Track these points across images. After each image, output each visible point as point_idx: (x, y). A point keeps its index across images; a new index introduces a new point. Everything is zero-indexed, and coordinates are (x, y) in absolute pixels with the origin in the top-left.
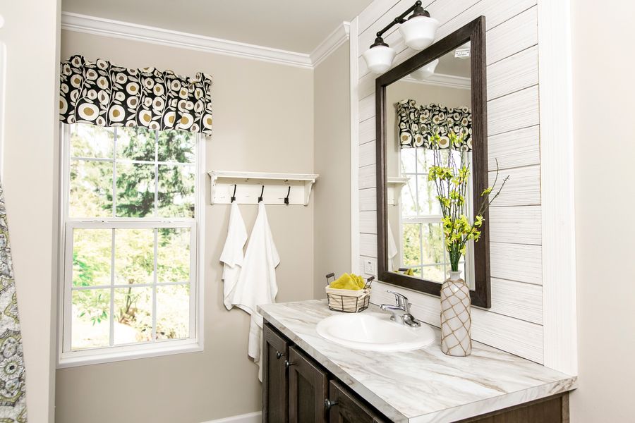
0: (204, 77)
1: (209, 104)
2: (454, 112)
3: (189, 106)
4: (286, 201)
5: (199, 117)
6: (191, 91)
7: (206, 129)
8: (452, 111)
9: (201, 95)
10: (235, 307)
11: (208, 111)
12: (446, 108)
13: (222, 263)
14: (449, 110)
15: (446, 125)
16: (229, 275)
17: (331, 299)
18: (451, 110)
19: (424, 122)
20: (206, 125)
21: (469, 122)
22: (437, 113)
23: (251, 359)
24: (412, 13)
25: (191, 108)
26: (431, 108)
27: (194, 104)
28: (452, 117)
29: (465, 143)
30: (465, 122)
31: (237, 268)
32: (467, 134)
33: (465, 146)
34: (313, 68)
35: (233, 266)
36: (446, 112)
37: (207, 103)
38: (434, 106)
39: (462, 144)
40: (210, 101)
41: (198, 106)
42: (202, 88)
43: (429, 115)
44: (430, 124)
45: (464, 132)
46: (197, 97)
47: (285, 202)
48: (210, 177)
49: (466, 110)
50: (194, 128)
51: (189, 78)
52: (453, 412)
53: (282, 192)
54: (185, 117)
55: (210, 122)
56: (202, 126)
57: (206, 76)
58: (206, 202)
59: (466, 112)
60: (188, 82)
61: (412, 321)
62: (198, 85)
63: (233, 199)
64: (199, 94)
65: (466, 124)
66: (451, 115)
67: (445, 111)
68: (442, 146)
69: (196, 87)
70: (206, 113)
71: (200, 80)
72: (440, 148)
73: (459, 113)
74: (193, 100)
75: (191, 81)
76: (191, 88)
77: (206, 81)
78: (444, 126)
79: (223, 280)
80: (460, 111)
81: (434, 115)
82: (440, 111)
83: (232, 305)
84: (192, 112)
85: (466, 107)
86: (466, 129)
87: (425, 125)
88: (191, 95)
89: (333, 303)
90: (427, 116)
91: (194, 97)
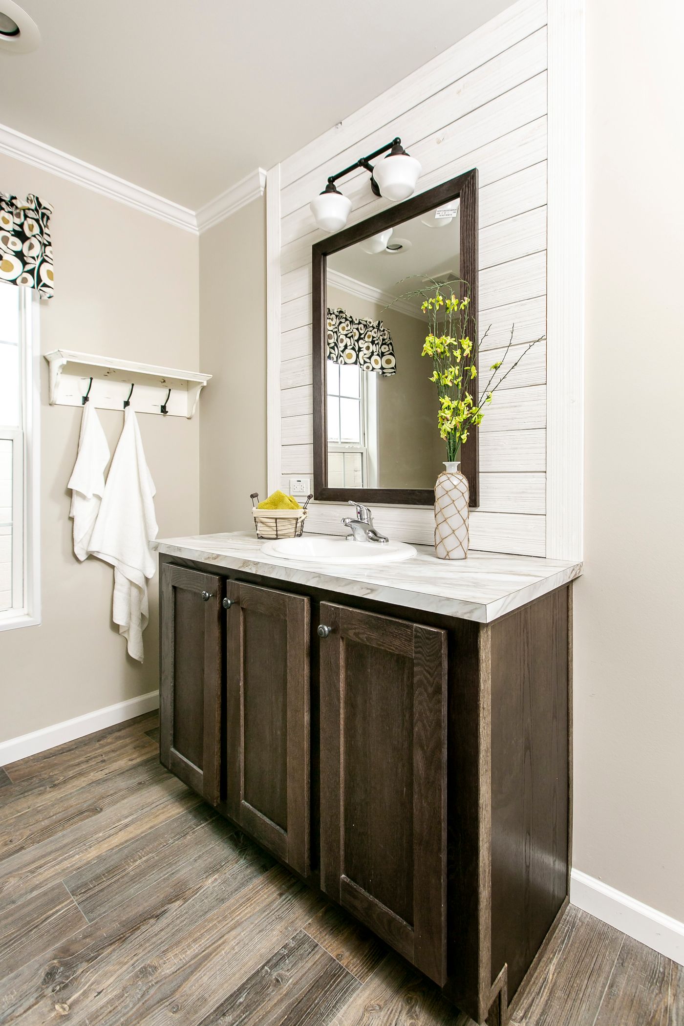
0: (39, 204)
1: (48, 248)
2: (360, 323)
3: (14, 244)
4: (164, 409)
5: (33, 264)
6: (18, 221)
7: (45, 285)
8: (357, 322)
9: (36, 230)
10: (91, 557)
11: (46, 258)
12: (351, 317)
13: (70, 493)
14: (354, 320)
15: (352, 336)
16: (82, 510)
17: (259, 525)
18: (356, 320)
19: (331, 328)
20: (45, 279)
21: (373, 337)
22: (343, 320)
23: (115, 627)
24: (389, 151)
25: (18, 248)
26: (337, 314)
27: (23, 242)
28: (357, 329)
29: (368, 360)
30: (369, 337)
31: (94, 501)
32: (371, 350)
33: (368, 364)
34: (198, 233)
35: (89, 495)
36: (352, 322)
37: (45, 245)
38: (341, 312)
39: (365, 362)
40: (50, 244)
41: (31, 247)
42: (37, 221)
43: (335, 321)
44: (336, 332)
45: (368, 348)
46: (28, 233)
47: (162, 411)
48: (48, 362)
49: (370, 323)
50: (25, 281)
51: (15, 198)
52: (514, 598)
53: (158, 396)
54: (7, 261)
55: (50, 275)
56: (39, 280)
57: (44, 203)
58: (42, 400)
59: (371, 325)
60: (12, 205)
61: (375, 537)
62: (31, 214)
63: (86, 399)
64: (31, 228)
65: (370, 340)
66: (356, 326)
67: (350, 319)
68: (348, 361)
69: (26, 217)
70: (44, 261)
71: (33, 206)
72: (345, 363)
73: (365, 326)
74: (21, 236)
75: (19, 203)
76: (18, 215)
77: (44, 211)
78: (350, 338)
79: (72, 519)
80: (365, 323)
81: (341, 323)
82: (346, 320)
83: (87, 553)
84: (20, 255)
85: (371, 321)
86: (370, 345)
87: (332, 333)
88: (18, 229)
89: (262, 530)
90: (333, 323)
91: (23, 232)
